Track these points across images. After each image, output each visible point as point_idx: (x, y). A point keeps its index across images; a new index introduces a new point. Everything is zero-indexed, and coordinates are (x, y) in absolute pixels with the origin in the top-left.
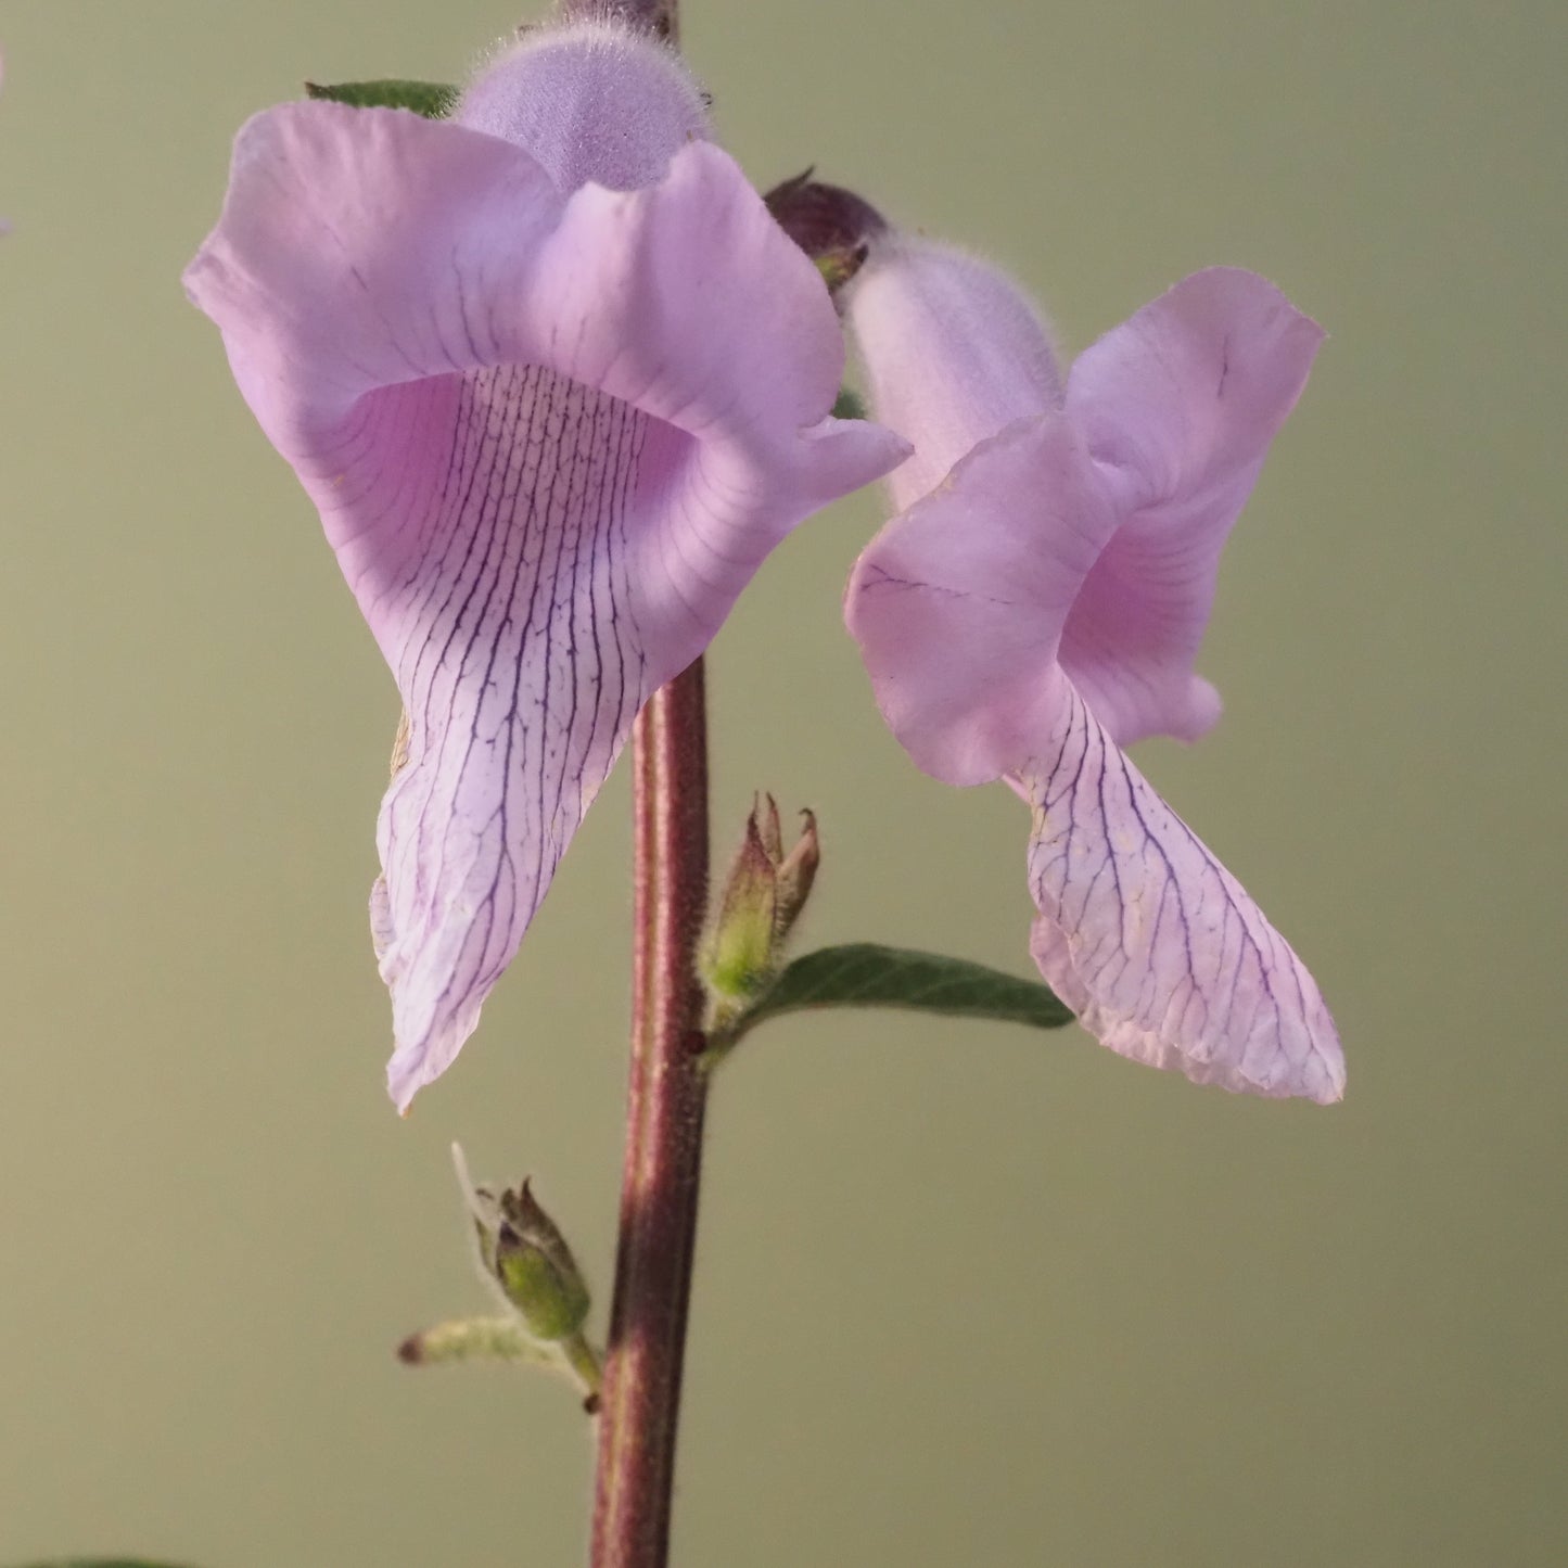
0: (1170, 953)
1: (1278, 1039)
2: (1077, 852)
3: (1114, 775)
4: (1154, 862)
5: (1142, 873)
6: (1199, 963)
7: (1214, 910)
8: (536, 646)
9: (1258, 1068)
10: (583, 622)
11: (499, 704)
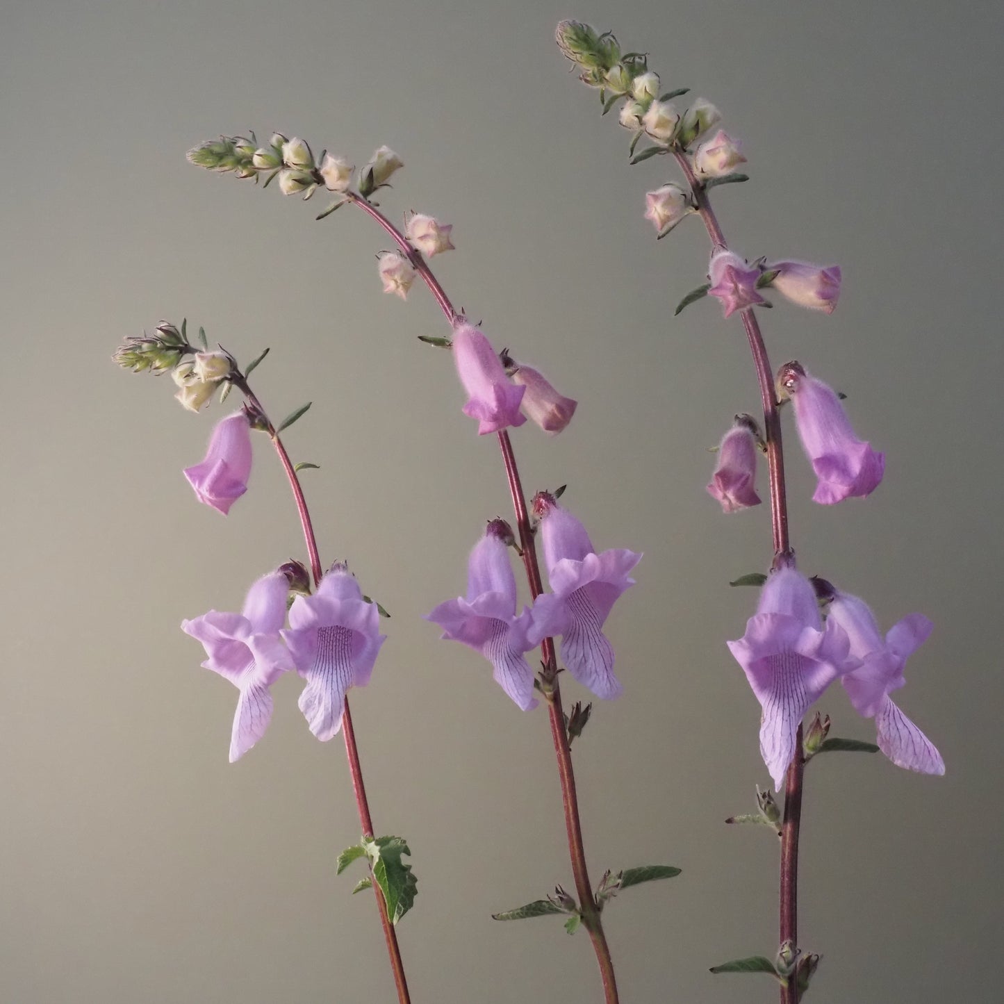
0: (911, 749)
1: (932, 764)
2: (891, 729)
3: (896, 713)
4: (906, 730)
5: (904, 732)
6: (917, 750)
7: (919, 739)
8: (791, 700)
9: (930, 770)
10: (799, 695)
11: (787, 713)
